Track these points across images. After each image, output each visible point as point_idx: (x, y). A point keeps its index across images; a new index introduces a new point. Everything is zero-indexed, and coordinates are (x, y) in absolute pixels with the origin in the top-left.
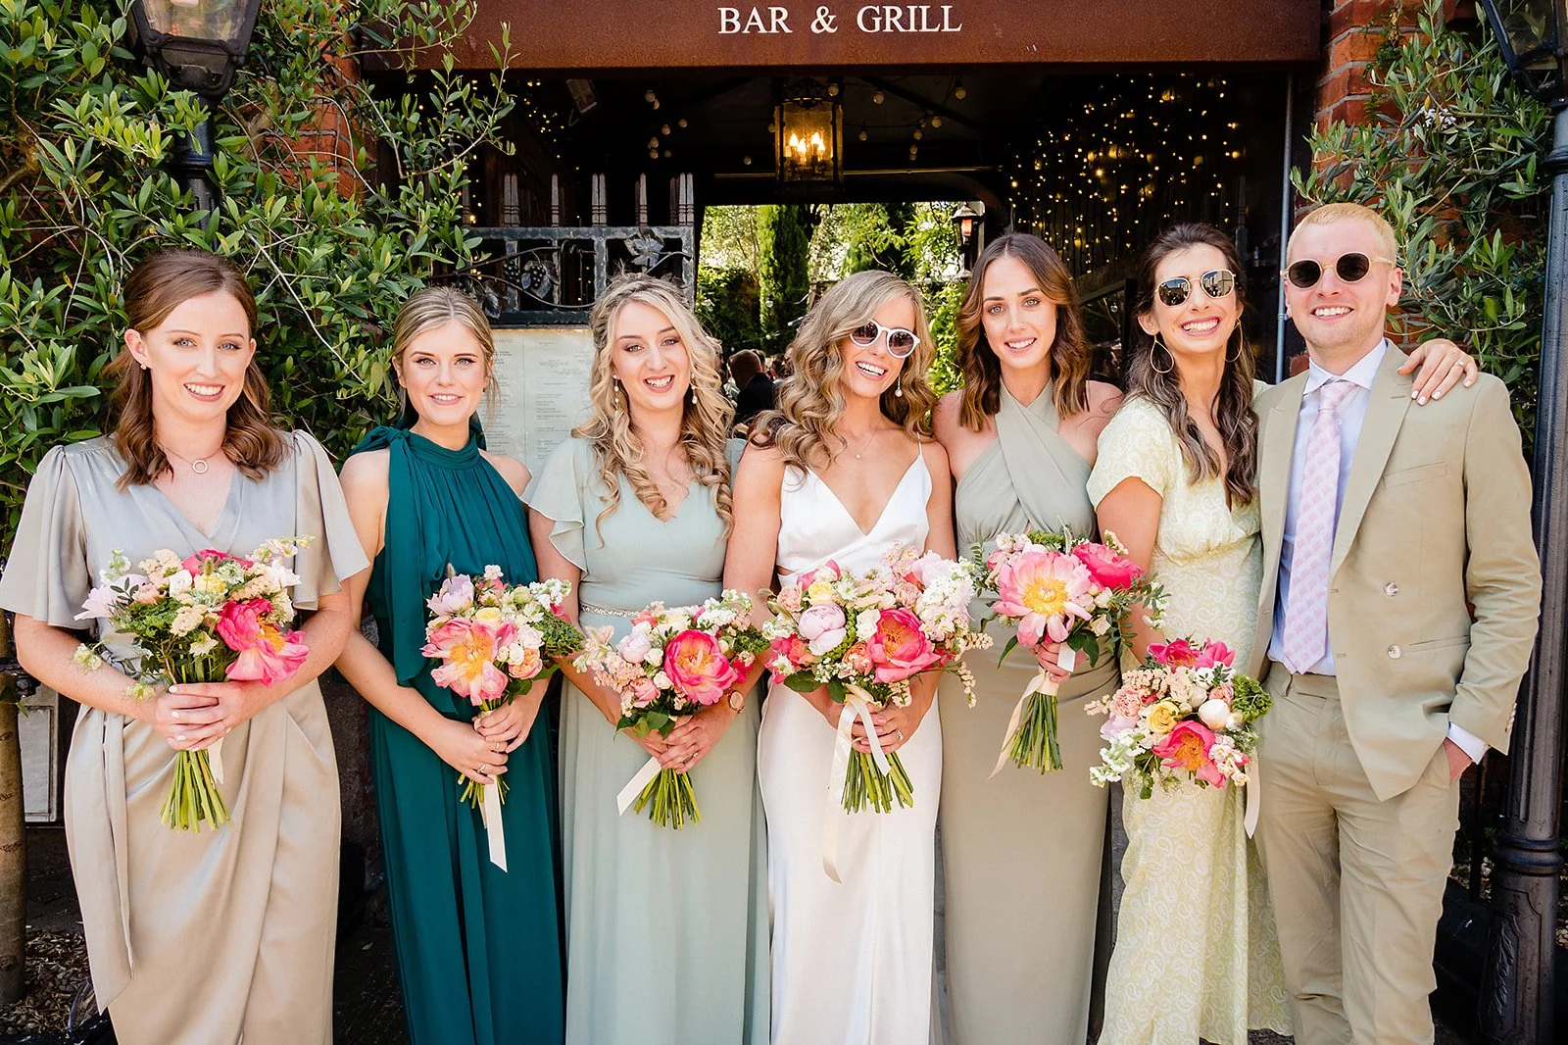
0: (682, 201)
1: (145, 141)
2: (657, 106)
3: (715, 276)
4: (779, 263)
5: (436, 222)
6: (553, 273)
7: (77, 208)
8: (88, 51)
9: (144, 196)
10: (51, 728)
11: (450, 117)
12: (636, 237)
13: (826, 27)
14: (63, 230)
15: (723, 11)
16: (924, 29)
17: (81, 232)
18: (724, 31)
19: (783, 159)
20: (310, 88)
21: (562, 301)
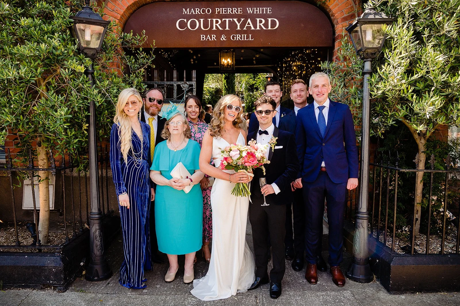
0: (193, 76)
1: (81, 69)
2: (192, 52)
3: (212, 90)
4: (228, 86)
5: (138, 82)
6: (165, 92)
7: (67, 81)
8: (70, 51)
9: (81, 80)
10: (53, 189)
11: (141, 60)
12: (183, 84)
13: (224, 39)
14: (64, 85)
15: (202, 35)
16: (245, 39)
17: (67, 86)
18: (202, 40)
19: (221, 64)
20: (112, 54)
21: (167, 98)
